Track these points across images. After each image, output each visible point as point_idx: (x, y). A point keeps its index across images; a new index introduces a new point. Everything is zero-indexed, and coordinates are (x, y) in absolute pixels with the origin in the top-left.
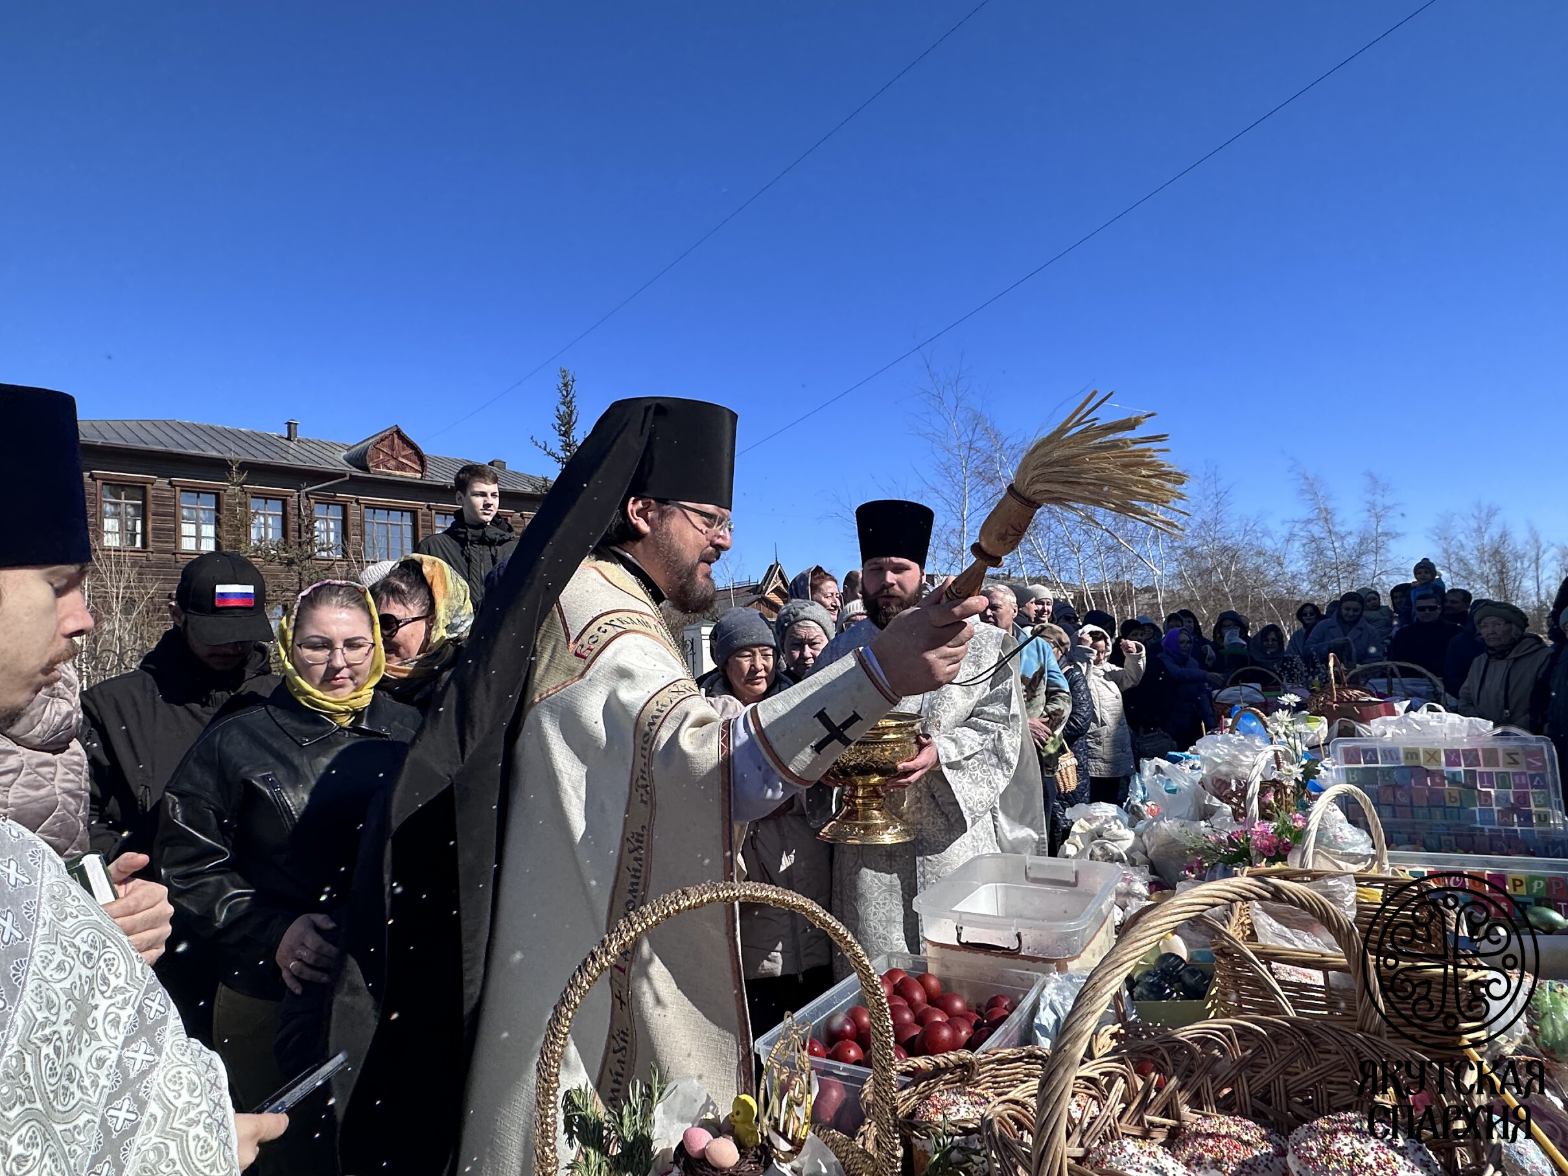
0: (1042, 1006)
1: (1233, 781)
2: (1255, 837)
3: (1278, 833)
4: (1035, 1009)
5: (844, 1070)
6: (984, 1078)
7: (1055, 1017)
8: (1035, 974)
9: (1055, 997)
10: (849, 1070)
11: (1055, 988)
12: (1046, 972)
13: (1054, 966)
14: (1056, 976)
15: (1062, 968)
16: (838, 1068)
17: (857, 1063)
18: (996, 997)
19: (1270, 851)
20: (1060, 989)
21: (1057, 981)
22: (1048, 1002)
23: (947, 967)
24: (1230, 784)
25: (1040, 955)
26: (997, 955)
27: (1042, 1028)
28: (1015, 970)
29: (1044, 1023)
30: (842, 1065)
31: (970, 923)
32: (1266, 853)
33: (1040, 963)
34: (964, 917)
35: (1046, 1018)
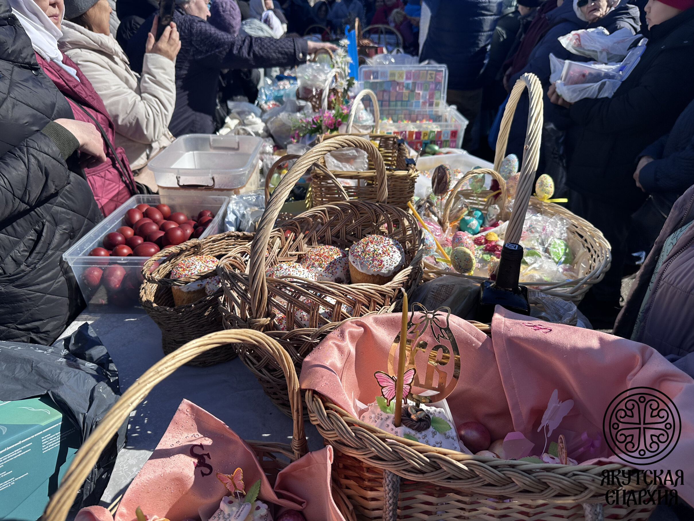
0: (229, 212)
1: (314, 90)
2: (325, 119)
3: (335, 116)
4: (225, 215)
5: (124, 260)
6: (205, 250)
7: (235, 217)
8: (223, 197)
9: (235, 208)
10: (127, 260)
11: (235, 203)
12: (229, 196)
13: (233, 192)
14: (235, 196)
15: (237, 193)
16: (120, 260)
17: (130, 255)
18: (203, 211)
19: (332, 126)
20: (237, 203)
21: (235, 199)
22: (232, 210)
23: (173, 200)
24: (312, 91)
25: (225, 188)
26: (202, 190)
27: (230, 223)
28: (211, 196)
29: (230, 220)
30: (122, 258)
31: (185, 174)
32: (330, 127)
33: (225, 192)
34: (181, 171)
35: (231, 217)
